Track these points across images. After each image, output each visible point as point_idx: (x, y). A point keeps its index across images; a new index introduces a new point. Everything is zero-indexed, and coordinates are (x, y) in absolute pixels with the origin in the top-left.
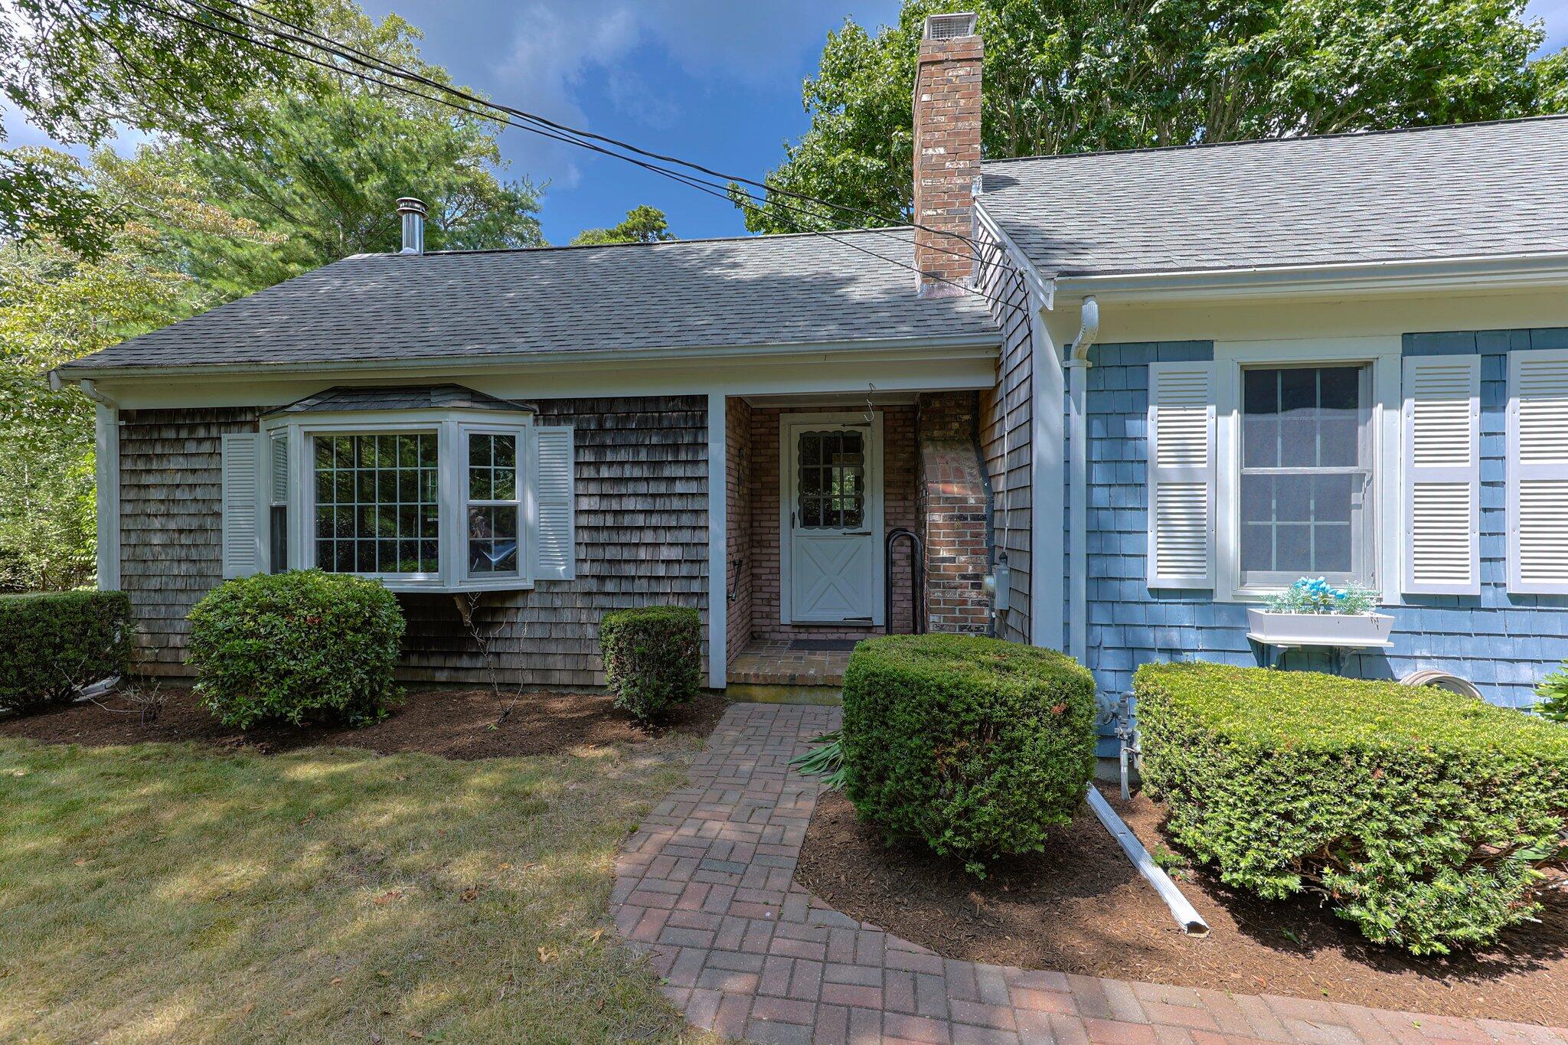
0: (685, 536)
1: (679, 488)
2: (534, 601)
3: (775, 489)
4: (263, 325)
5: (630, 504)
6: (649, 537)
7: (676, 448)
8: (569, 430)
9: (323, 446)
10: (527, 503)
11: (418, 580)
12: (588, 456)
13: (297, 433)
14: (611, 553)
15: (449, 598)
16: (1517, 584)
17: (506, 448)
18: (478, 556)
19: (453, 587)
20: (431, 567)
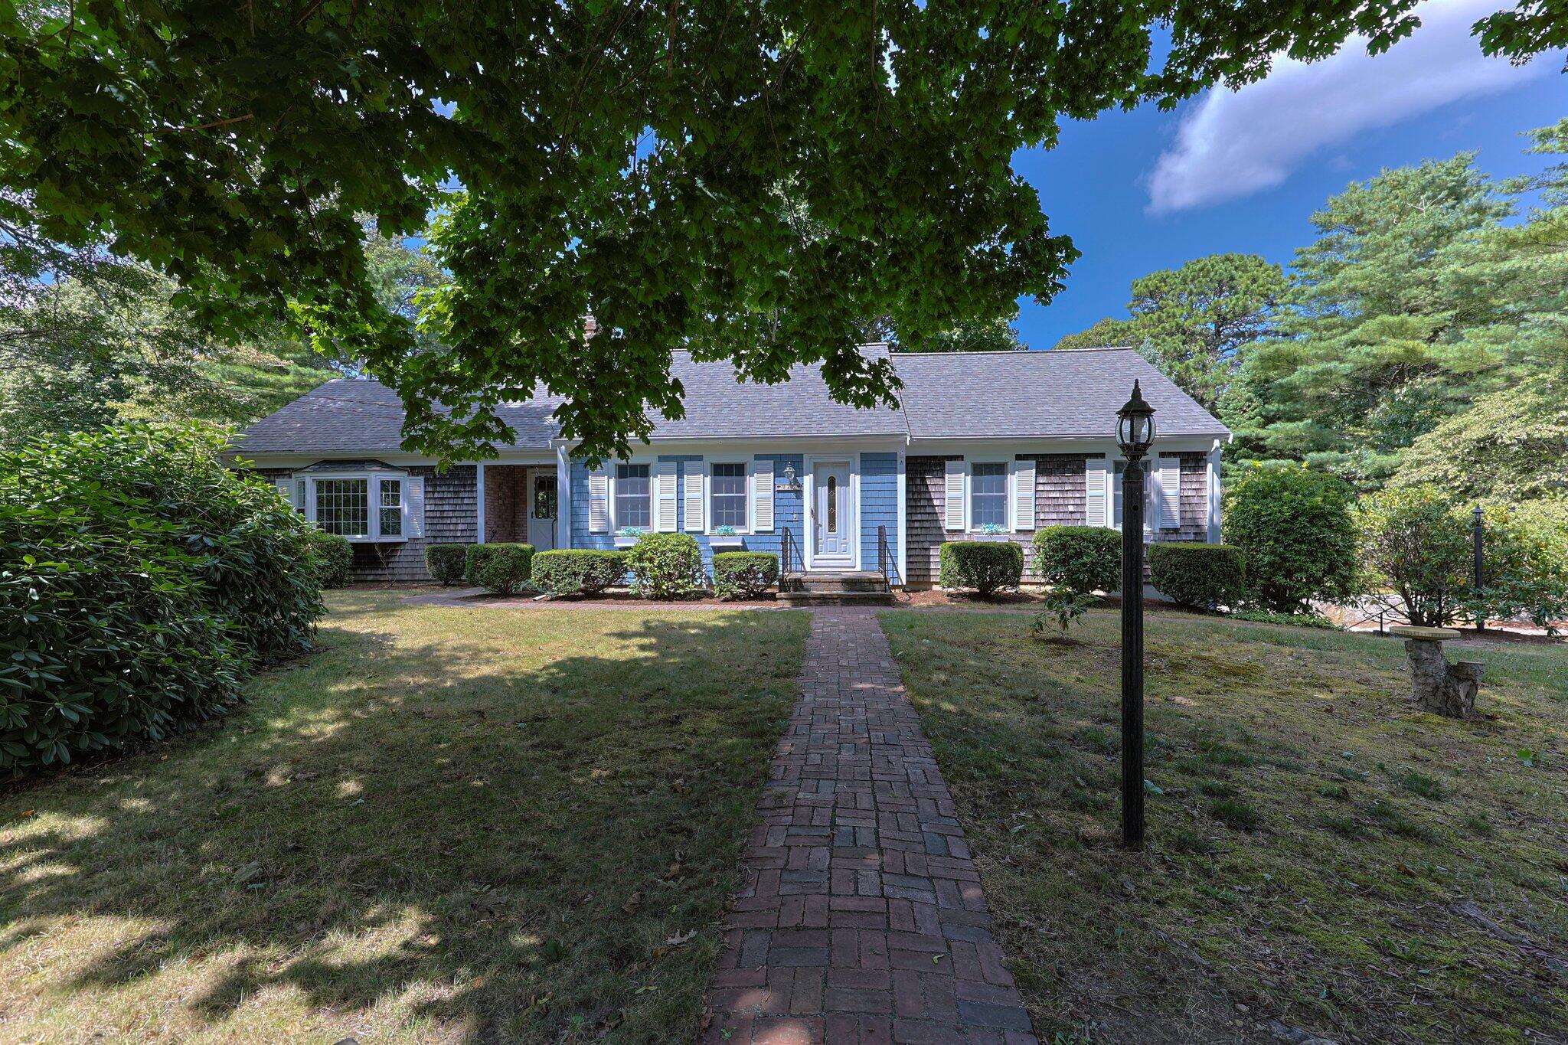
0: (469, 520)
1: (466, 501)
2: (408, 546)
3: (525, 502)
4: (290, 430)
5: (446, 508)
6: (454, 520)
7: (464, 486)
8: (422, 478)
9: (320, 484)
10: (404, 507)
11: (359, 537)
12: (429, 489)
13: (310, 480)
14: (438, 527)
15: (372, 545)
16: (687, 529)
17: (396, 485)
18: (384, 531)
19: (373, 540)
20: (364, 531)
